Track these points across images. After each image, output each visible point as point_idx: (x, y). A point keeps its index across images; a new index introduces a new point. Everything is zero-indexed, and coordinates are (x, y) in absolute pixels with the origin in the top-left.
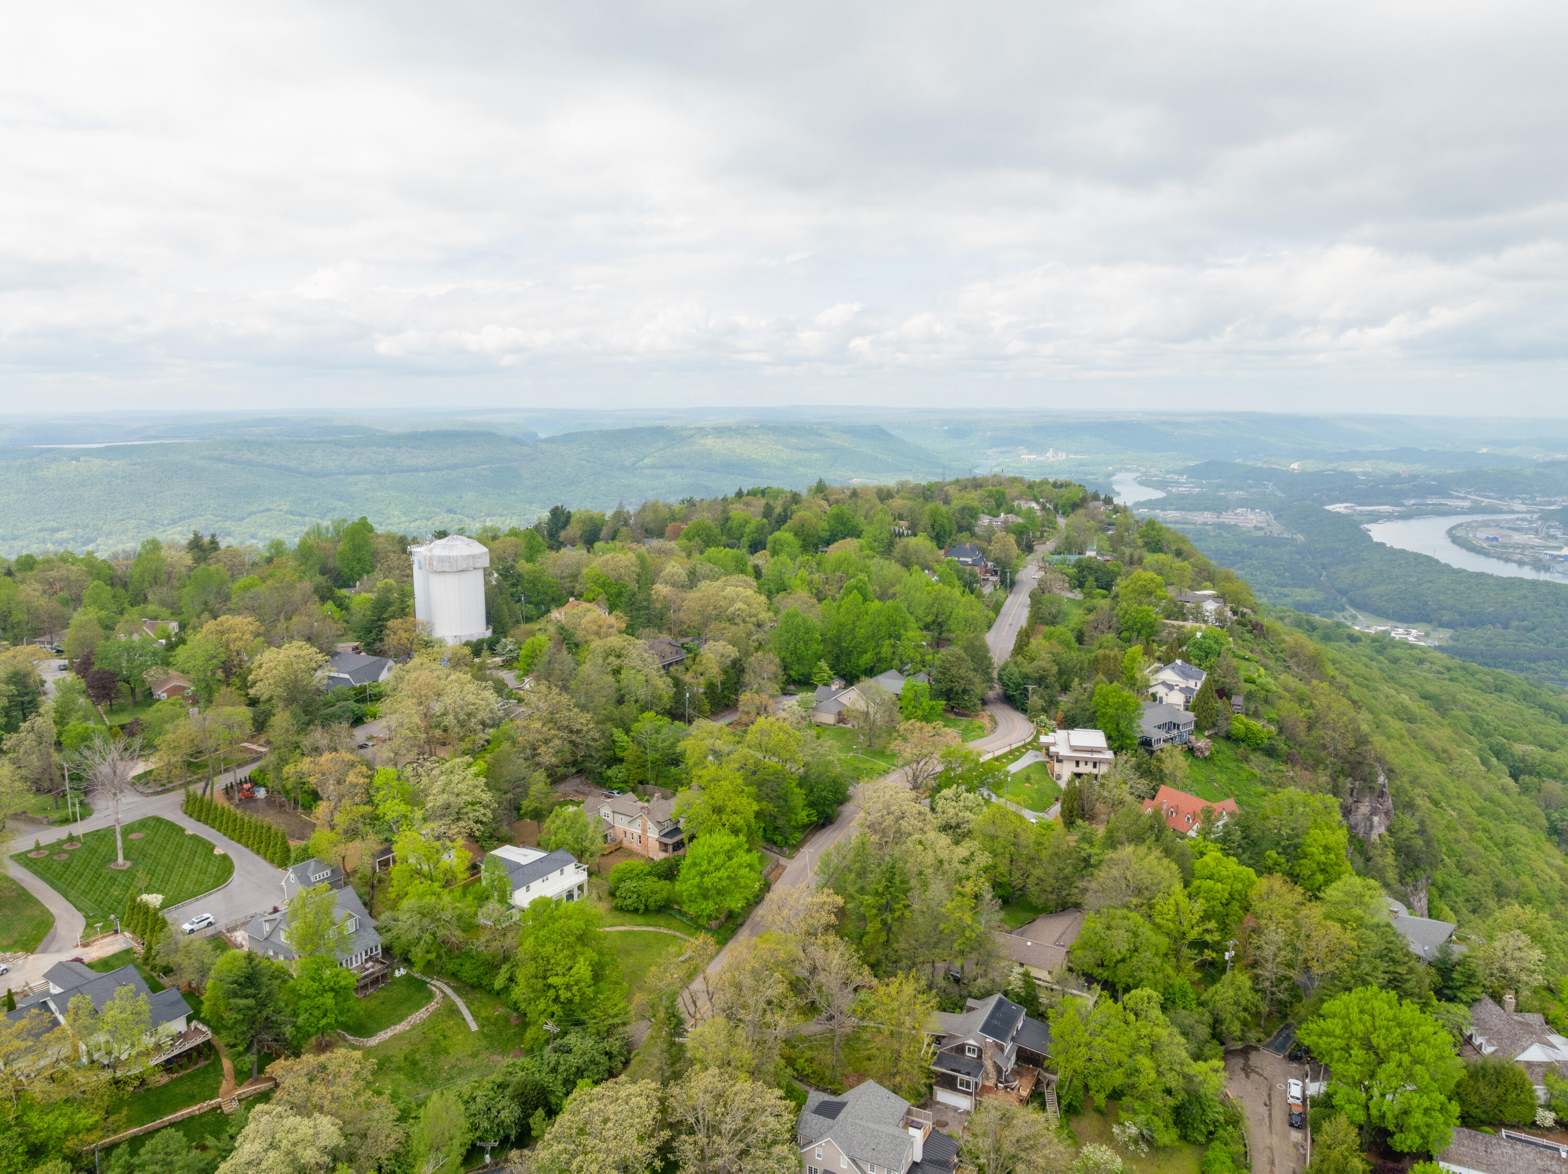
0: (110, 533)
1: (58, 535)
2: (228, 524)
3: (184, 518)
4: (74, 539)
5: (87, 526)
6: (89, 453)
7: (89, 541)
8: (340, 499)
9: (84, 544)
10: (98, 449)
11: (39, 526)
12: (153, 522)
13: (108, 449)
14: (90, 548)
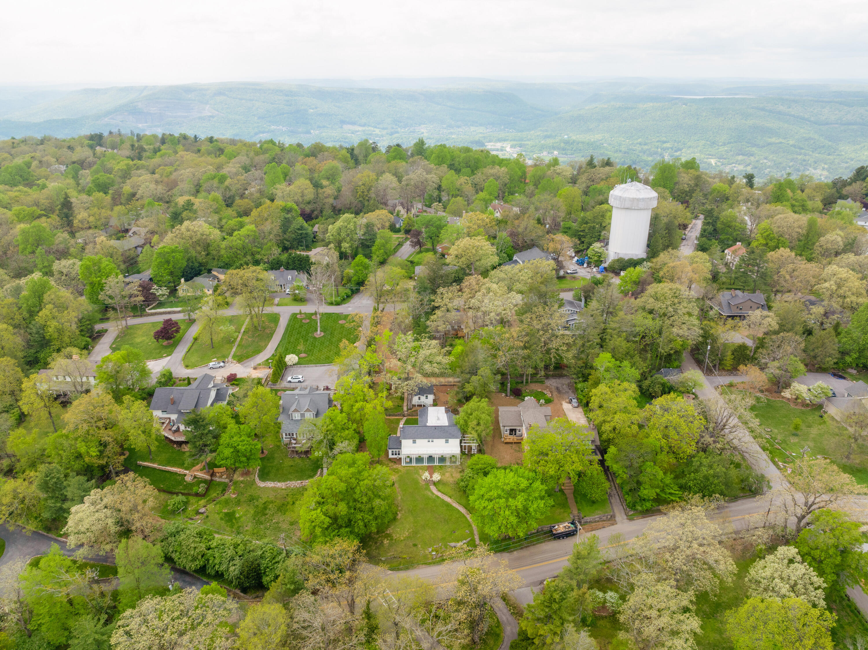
0: (690, 147)
1: (665, 145)
2: (754, 149)
3: (731, 143)
4: (672, 148)
5: (680, 142)
6: (694, 101)
7: (680, 150)
8: (830, 141)
9: (676, 151)
10: (700, 99)
11: (658, 139)
12: (714, 143)
13: (704, 99)
14: (678, 154)
